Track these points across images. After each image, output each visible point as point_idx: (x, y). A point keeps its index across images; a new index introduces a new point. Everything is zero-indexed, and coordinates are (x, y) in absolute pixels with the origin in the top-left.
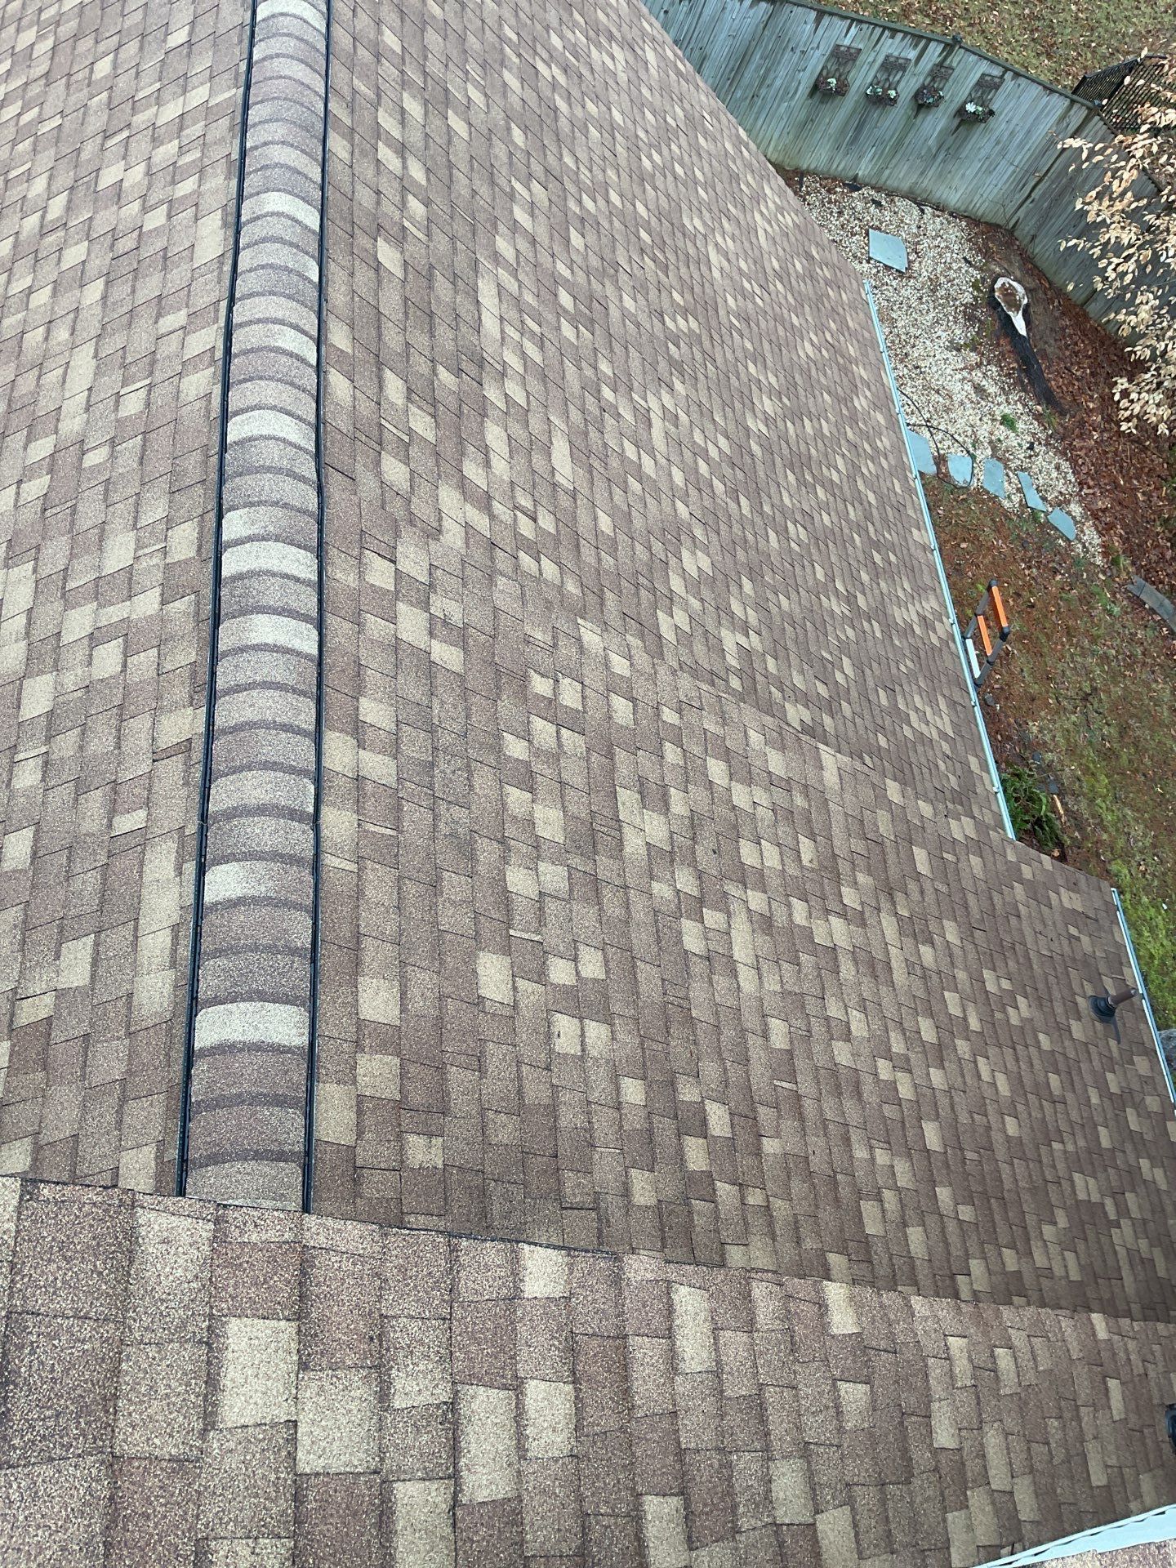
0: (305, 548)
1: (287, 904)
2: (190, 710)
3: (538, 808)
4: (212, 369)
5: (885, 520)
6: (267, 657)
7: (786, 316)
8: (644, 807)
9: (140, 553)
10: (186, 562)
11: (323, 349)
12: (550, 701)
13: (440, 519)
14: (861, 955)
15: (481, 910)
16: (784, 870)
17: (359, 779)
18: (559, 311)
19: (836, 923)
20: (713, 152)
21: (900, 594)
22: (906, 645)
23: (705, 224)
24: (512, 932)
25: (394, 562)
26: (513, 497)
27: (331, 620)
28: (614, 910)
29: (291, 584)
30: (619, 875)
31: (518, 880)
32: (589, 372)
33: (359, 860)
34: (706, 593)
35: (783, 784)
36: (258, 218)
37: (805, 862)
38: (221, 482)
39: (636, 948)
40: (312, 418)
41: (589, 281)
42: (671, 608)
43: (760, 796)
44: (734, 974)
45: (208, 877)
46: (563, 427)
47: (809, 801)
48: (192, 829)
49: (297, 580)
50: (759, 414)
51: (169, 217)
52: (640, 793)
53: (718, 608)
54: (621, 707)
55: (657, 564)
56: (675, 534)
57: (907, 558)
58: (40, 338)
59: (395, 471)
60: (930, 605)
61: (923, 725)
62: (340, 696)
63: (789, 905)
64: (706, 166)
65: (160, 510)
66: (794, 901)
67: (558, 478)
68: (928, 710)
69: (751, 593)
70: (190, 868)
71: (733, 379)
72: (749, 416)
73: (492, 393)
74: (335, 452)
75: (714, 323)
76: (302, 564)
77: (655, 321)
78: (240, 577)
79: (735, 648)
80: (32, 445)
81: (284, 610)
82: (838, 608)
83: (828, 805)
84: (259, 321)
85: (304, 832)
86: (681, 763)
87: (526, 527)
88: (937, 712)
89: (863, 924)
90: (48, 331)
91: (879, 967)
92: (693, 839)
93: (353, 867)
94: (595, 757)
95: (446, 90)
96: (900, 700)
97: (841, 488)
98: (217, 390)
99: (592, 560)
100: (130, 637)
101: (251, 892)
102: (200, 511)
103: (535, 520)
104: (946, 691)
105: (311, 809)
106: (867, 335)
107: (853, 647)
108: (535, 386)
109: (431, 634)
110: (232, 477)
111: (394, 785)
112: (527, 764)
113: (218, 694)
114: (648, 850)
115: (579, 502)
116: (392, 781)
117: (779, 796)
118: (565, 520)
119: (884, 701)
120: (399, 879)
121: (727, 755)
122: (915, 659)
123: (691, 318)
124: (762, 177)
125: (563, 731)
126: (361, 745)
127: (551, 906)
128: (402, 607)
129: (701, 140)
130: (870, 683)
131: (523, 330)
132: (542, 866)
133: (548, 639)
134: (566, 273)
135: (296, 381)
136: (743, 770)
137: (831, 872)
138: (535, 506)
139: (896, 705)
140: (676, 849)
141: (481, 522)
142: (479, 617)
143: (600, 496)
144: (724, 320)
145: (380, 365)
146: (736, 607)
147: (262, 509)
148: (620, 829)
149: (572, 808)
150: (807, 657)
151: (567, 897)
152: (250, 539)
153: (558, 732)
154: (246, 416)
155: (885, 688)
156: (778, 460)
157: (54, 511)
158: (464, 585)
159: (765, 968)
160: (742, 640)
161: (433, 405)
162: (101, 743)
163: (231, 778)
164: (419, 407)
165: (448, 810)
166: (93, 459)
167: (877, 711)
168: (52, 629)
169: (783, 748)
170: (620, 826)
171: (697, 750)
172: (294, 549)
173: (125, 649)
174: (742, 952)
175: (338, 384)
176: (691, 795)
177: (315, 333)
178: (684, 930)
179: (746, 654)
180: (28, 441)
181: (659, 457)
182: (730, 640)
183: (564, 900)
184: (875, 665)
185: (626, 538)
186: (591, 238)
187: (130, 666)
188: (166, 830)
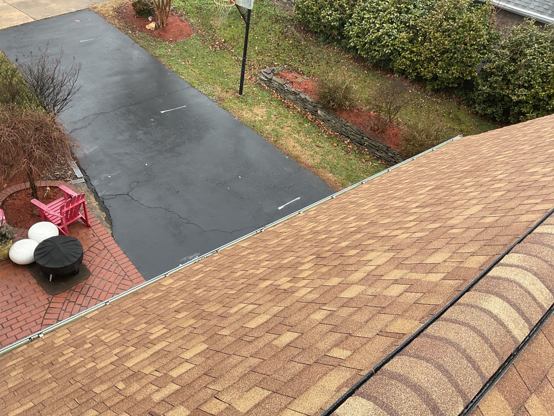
0: (550, 290)
2: (416, 322)
4: (541, 214)
9: (448, 260)
10: (470, 268)
27: (542, 336)
45: (350, 400)
48: (365, 373)
49: (535, 300)
62: (519, 380)
65: (472, 250)
70: (345, 390)
78: (499, 279)
80: (431, 225)
81: (515, 305)
90: (468, 201)
100: (413, 286)
102: (494, 253)
113: (440, 319)
147: (535, 259)
152: (518, 266)
157: (421, 241)
162: (359, 318)
163: (411, 359)
166: (454, 231)
168: (382, 273)
172: (543, 286)
173: (407, 289)
180: (431, 223)
187: (403, 295)
188: (353, 367)
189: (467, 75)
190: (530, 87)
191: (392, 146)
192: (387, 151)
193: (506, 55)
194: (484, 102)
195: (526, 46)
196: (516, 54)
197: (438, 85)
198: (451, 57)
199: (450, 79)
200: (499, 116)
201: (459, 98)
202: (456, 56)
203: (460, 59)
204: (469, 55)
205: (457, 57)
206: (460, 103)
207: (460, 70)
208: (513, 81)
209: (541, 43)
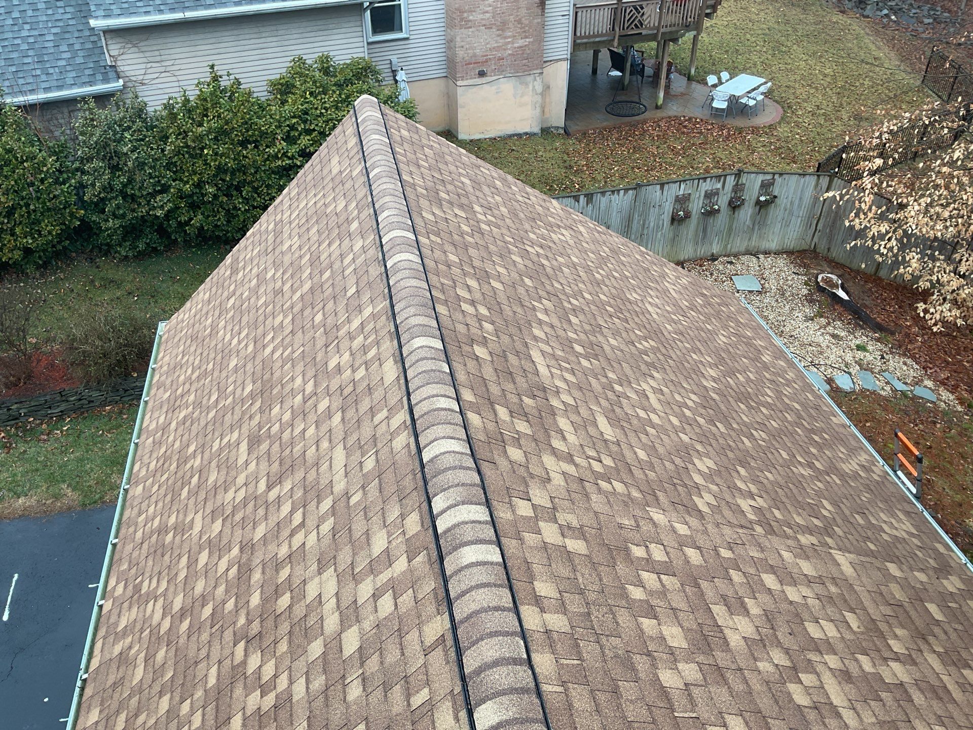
0: (479, 504)
1: (528, 720)
2: (439, 617)
3: (664, 628)
4: (407, 431)
5: (811, 416)
6: (474, 570)
7: (703, 326)
8: (732, 614)
9: (391, 539)
10: (416, 534)
11: (461, 403)
12: (647, 560)
13: (548, 473)
14: (923, 685)
15: (651, 703)
16: (842, 638)
17: (547, 632)
18: (578, 355)
19: (894, 665)
20: (631, 261)
21: (841, 455)
22: (859, 484)
23: (639, 295)
24: (676, 715)
25: (530, 500)
26: (584, 452)
27: (504, 540)
28: (739, 687)
29: (477, 525)
30: (733, 662)
31: (667, 678)
32: (604, 380)
33: (563, 684)
34: (718, 480)
35: (817, 580)
36: (412, 352)
37: (855, 628)
38: (426, 483)
39: (763, 710)
40: (465, 437)
41: (588, 338)
42: (700, 494)
43: (805, 591)
44: (839, 716)
45: (476, 716)
46: (599, 410)
47: (840, 588)
48: (458, 689)
49: (480, 522)
50: (709, 378)
51: (367, 369)
52: (726, 605)
53: (729, 487)
54: (693, 555)
55: (681, 470)
56: (686, 452)
57: (835, 434)
58: (315, 451)
59: (515, 454)
60: (863, 458)
61: (894, 531)
62: (522, 583)
63: (856, 660)
64: (630, 269)
65: (396, 512)
66: (859, 657)
67: (606, 437)
68: (893, 521)
69: (747, 475)
70: (463, 714)
71: (686, 364)
72: (703, 380)
73: (555, 402)
74: (481, 453)
75: (663, 340)
76: (479, 513)
77: (631, 347)
78: (448, 530)
79: (750, 509)
80: (321, 505)
81: (477, 540)
82: (806, 472)
83: (854, 588)
84: (425, 399)
85: (525, 671)
86: (745, 581)
87: (597, 466)
88: (900, 521)
89: (914, 663)
90: (318, 446)
91: (940, 691)
92: (772, 628)
93: (561, 689)
94: (687, 588)
95: (486, 271)
96: (871, 518)
97: (775, 405)
98: (412, 440)
99: (642, 476)
100: (395, 588)
101: (504, 717)
102: (418, 504)
103: (601, 462)
104: (899, 507)
105: (525, 656)
106: (754, 324)
107: (826, 493)
108: (577, 394)
109: (563, 535)
110: (431, 480)
111: (570, 631)
112: (647, 601)
113: (453, 601)
114: (745, 641)
115: (622, 447)
116: (567, 629)
117: (818, 588)
118: (619, 458)
119: (861, 521)
120: (592, 691)
121: (772, 570)
122: (870, 492)
123: (650, 341)
124: (661, 265)
125: (662, 576)
126: (543, 610)
127: (696, 691)
128: (541, 524)
129: (623, 258)
130: (847, 512)
131: (561, 368)
132: (681, 666)
133: (633, 523)
134: (575, 336)
135: (452, 421)
136: (788, 577)
137: (875, 632)
138: (598, 454)
139: (870, 522)
140: (764, 638)
141: (571, 469)
142: (588, 520)
143: (633, 440)
144: (668, 336)
145: (492, 404)
146: (740, 484)
147: (451, 490)
148: (722, 632)
149: (686, 624)
150: (800, 506)
151: (704, 684)
152: (449, 508)
153: (659, 578)
154: (429, 447)
155: (858, 513)
156: (731, 399)
157: (339, 534)
158: (573, 504)
159: (858, 706)
160: (753, 503)
161: (525, 416)
162: (392, 657)
163: (473, 649)
164: (518, 419)
165: (608, 641)
166: (354, 500)
167: (859, 529)
168: (351, 599)
169: (807, 558)
170: (722, 630)
171: (752, 571)
172: (474, 506)
173: (394, 595)
174: (837, 699)
175: (474, 418)
176: (759, 600)
177: (455, 396)
178: (791, 691)
179: (758, 510)
180: (318, 503)
181: (659, 413)
182: (745, 504)
183: (702, 686)
184: (844, 500)
185: (657, 460)
186: (582, 317)
187: (399, 604)
188: (443, 696)
189: (70, 221)
190: (165, 189)
191: (63, 386)
192: (64, 398)
193: (101, 167)
194: (124, 239)
195: (115, 142)
196: (111, 158)
197: (40, 257)
198: (27, 212)
199: (51, 241)
200: (158, 243)
201: (82, 252)
202: (32, 207)
203: (43, 207)
204: (51, 196)
205: (36, 207)
206: (91, 259)
207: (55, 220)
208: (137, 193)
209: (129, 128)
